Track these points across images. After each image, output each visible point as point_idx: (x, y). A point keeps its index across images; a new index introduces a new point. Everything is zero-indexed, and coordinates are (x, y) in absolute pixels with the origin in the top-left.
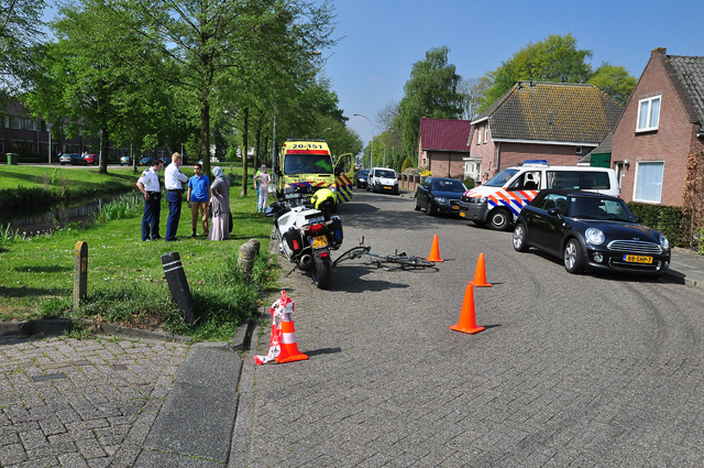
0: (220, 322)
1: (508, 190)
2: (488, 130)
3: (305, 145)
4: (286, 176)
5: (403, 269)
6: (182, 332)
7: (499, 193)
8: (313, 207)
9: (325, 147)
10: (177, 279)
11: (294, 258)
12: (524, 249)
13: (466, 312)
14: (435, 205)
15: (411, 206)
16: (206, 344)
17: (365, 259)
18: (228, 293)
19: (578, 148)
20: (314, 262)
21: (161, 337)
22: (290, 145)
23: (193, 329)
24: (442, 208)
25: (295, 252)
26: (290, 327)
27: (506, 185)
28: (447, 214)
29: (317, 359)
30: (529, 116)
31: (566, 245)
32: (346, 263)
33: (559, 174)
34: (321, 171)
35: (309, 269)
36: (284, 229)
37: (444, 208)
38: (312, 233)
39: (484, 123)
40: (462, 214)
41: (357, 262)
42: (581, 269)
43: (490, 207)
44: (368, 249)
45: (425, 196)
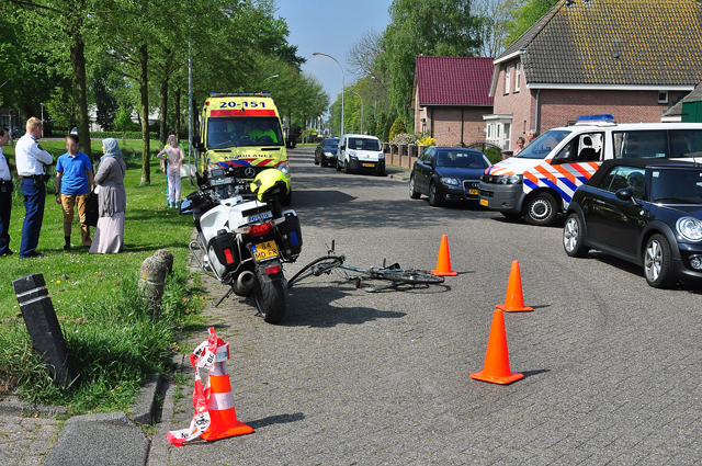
0: (112, 381)
1: (556, 162)
2: (520, 72)
3: (239, 103)
4: (211, 152)
5: (395, 288)
6: (50, 399)
7: (539, 169)
8: (254, 198)
9: (269, 104)
10: (41, 316)
11: (227, 277)
12: (581, 252)
13: (494, 352)
14: (442, 189)
15: (404, 193)
16: (90, 416)
17: (337, 274)
18: (124, 335)
19: (662, 95)
20: (258, 283)
21: (14, 410)
22: (215, 103)
23: (69, 394)
24: (453, 193)
25: (229, 268)
26: (224, 384)
27: (551, 156)
28: (461, 203)
29: (266, 433)
30: (584, 47)
31: (646, 244)
32: (309, 282)
33: (632, 135)
34: (266, 143)
35: (251, 294)
36: (210, 232)
37: (456, 193)
38: (254, 237)
39: (515, 61)
40: (484, 202)
41: (324, 281)
42: (672, 280)
43: (527, 190)
44: (341, 260)
45: (426, 176)
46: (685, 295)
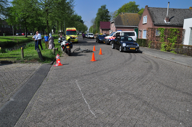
0: (48, 61)
1: (113, 37)
2: (114, 24)
3: (70, 29)
4: (66, 35)
5: (87, 52)
6: (41, 62)
7: (111, 37)
8: (66, 41)
9: (75, 29)
10: (40, 53)
11: (64, 51)
12: (114, 48)
14: (99, 40)
15: (95, 41)
16: (45, 64)
17: (80, 51)
18: (50, 56)
19: (134, 27)
20: (67, 51)
21: (37, 63)
22: (67, 29)
23: (43, 62)
25: (63, 49)
26: (59, 60)
27: (113, 36)
30: (123, 20)
32: (76, 52)
33: (125, 33)
34: (74, 34)
36: (61, 45)
37: (101, 41)
38: (66, 45)
39: (113, 22)
40: (104, 42)
41: (78, 52)
43: (110, 40)
44: (80, 49)
45: (97, 39)
46: (123, 53)
